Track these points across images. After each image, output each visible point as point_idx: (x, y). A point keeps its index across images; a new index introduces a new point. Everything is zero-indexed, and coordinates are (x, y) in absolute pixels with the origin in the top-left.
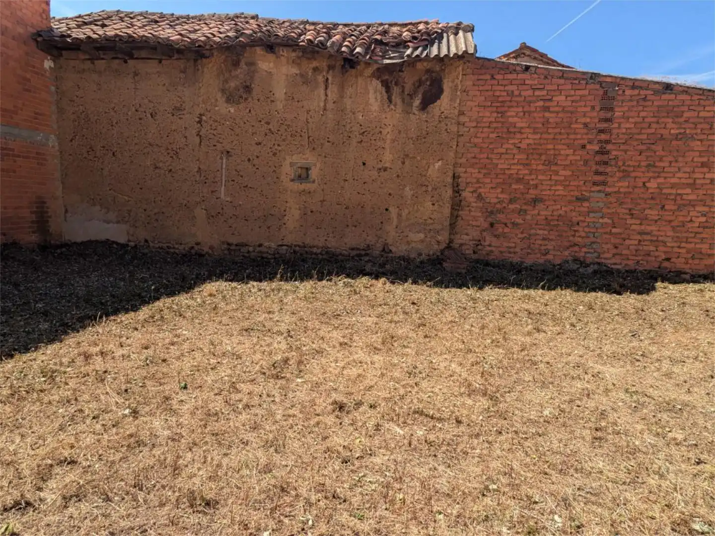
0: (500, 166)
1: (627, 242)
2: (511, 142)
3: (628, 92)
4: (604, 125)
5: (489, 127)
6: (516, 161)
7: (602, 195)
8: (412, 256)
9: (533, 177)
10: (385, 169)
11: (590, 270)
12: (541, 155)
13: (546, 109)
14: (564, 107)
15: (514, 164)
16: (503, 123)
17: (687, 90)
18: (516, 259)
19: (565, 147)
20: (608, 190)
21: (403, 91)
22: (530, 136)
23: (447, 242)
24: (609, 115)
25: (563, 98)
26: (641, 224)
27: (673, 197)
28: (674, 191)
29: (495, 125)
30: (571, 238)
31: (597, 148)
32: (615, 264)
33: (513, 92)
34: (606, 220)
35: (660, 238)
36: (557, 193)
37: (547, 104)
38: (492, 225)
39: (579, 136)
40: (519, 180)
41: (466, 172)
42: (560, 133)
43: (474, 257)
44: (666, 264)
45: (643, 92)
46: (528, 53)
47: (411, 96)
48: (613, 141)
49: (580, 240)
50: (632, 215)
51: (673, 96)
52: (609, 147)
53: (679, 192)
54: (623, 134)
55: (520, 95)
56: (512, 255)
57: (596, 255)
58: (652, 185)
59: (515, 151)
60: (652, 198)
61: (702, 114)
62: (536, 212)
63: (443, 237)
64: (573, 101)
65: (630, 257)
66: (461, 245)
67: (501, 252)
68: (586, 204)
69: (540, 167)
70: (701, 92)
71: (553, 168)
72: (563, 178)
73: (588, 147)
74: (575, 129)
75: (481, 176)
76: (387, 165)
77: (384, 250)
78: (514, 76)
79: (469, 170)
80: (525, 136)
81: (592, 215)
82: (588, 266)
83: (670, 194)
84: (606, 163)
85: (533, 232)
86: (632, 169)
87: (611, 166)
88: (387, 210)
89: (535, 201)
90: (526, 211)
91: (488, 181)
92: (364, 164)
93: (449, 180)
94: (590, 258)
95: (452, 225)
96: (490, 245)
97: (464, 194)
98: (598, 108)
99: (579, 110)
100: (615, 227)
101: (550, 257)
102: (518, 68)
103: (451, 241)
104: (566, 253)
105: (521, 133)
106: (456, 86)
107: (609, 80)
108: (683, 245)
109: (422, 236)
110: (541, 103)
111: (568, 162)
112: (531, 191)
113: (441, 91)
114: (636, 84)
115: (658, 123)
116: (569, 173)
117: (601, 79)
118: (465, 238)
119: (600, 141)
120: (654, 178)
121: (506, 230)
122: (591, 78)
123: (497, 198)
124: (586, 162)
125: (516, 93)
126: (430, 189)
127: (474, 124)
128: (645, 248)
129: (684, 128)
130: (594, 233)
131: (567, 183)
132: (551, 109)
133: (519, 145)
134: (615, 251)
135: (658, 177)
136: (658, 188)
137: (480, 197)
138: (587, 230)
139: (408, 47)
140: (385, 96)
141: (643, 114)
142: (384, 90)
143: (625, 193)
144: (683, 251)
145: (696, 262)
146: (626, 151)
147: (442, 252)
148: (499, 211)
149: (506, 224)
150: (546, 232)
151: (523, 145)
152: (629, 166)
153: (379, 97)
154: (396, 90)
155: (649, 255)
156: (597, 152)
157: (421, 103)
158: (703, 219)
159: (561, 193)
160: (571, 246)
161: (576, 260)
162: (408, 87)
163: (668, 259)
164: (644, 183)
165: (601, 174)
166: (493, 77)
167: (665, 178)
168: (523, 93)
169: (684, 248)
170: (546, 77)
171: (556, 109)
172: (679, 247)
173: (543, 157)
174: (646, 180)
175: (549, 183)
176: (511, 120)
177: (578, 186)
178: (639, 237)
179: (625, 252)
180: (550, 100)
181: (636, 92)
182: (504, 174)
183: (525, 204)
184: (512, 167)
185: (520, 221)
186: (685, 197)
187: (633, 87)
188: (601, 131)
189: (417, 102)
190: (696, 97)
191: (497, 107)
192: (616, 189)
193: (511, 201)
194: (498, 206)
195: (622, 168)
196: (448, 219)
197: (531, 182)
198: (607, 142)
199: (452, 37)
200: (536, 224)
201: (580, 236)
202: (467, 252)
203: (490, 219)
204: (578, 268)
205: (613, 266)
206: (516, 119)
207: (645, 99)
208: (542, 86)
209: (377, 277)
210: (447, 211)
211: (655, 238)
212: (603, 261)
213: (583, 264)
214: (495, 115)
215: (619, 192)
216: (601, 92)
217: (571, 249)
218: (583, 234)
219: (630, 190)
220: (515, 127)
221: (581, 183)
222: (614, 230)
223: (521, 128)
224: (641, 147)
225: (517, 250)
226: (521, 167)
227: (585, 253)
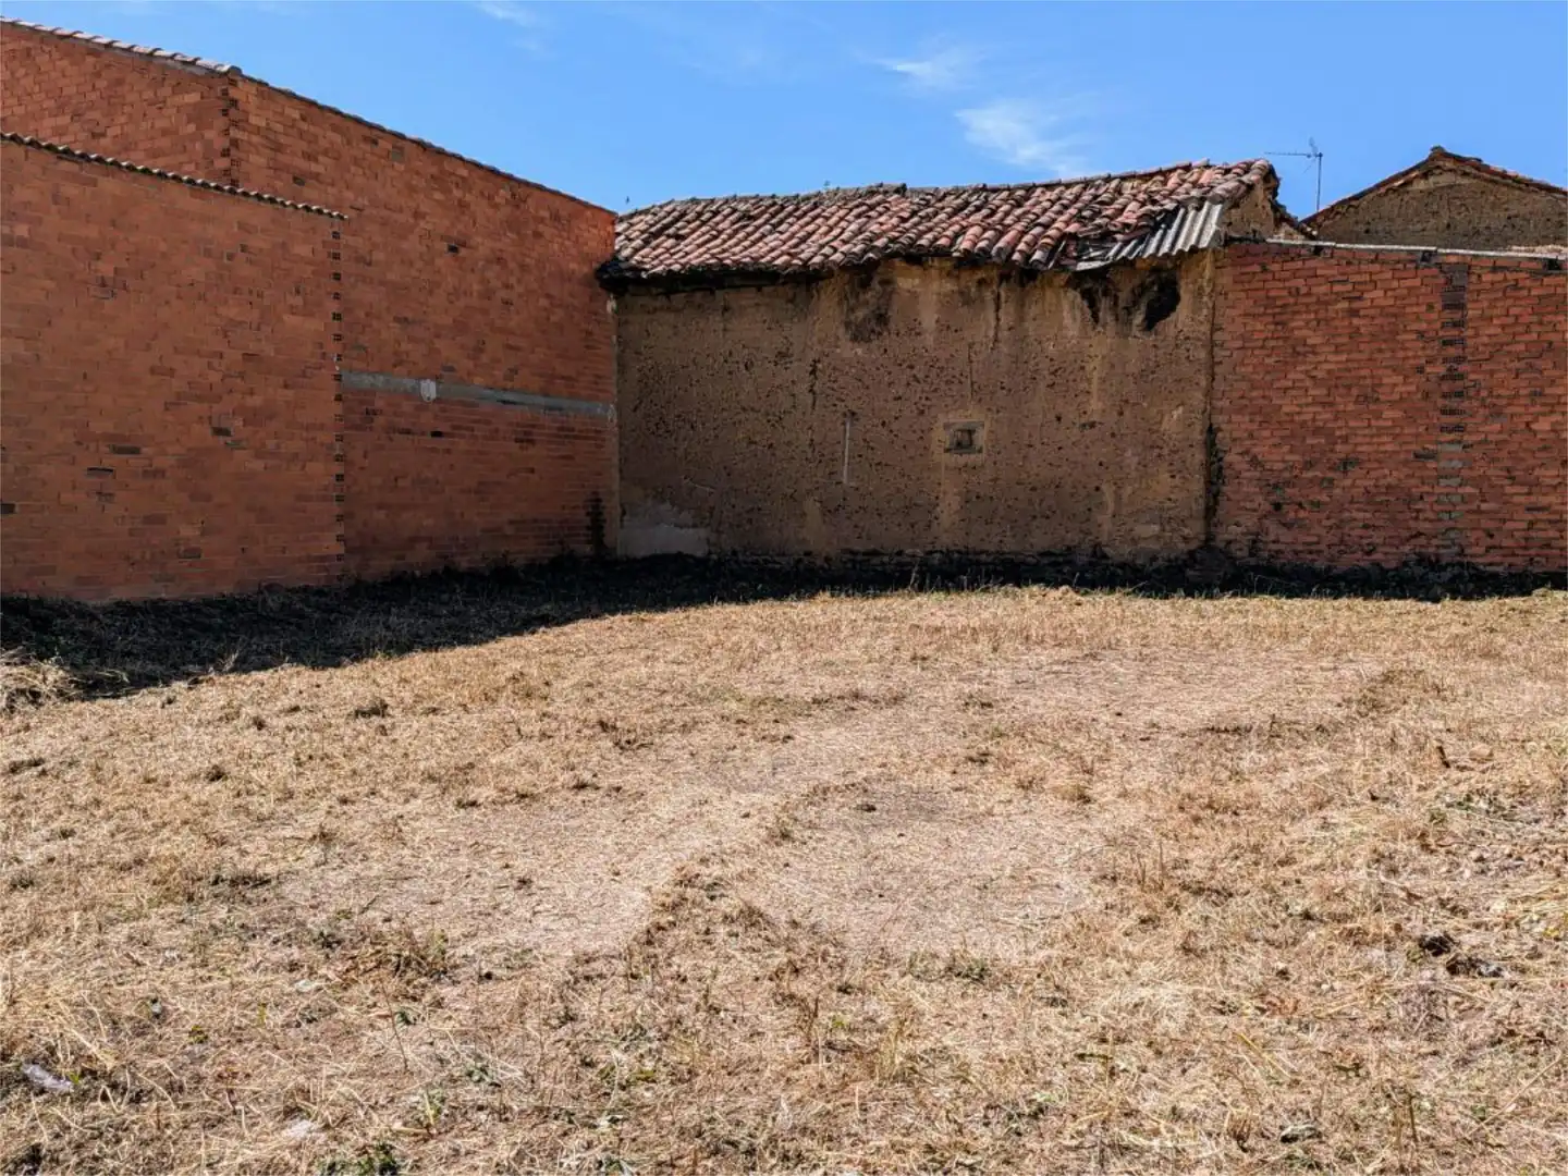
0: (1286, 409)
1: (1509, 525)
2: (1300, 368)
3: (1487, 277)
4: (1451, 333)
5: (1262, 347)
6: (1310, 400)
7: (1458, 448)
9: (1340, 423)
10: (1092, 425)
11: (1448, 575)
12: (1349, 387)
13: (1354, 313)
14: (1382, 308)
15: (1307, 405)
16: (1286, 339)
18: (1320, 564)
19: (1389, 372)
20: (1468, 438)
21: (1116, 304)
23: (1203, 537)
24: (1457, 316)
25: (1381, 293)
26: (1529, 494)
29: (1272, 343)
30: (1412, 524)
31: (1442, 370)
32: (1491, 564)
33: (1298, 289)
34: (1468, 490)
36: (1382, 448)
37: (1356, 305)
38: (1278, 506)
39: (1410, 354)
40: (1316, 432)
41: (1230, 422)
42: (1380, 351)
43: (1253, 561)
45: (1510, 276)
47: (1129, 311)
48: (1469, 358)
49: (1428, 525)
50: (1513, 478)
52: (1463, 368)
54: (1485, 345)
55: (1309, 294)
56: (1314, 556)
57: (1456, 549)
58: (1542, 426)
59: (1308, 383)
60: (1545, 449)
62: (1348, 482)
63: (1195, 529)
64: (1396, 298)
65: (1517, 551)
66: (1229, 542)
67: (1296, 553)
68: (1431, 464)
69: (1351, 407)
71: (1373, 407)
72: (1390, 423)
73: (1428, 370)
74: (1403, 342)
75: (1255, 426)
76: (1095, 418)
77: (1094, 554)
78: (1299, 264)
79: (1235, 418)
80: (1322, 358)
81: (1443, 482)
82: (1444, 568)
84: (1459, 394)
85: (1346, 514)
86: (1504, 402)
87: (1470, 398)
88: (1097, 489)
89: (1346, 464)
90: (1331, 481)
91: (1266, 433)
92: (1059, 419)
93: (1197, 435)
94: (1447, 555)
95: (1210, 511)
96: (1276, 542)
97: (1228, 458)
98: (1438, 306)
99: (1408, 310)
100: (1484, 501)
101: (1377, 556)
102: (1303, 252)
103: (1210, 538)
104: (1407, 549)
105: (1316, 354)
106: (1201, 288)
107: (1453, 260)
110: (1345, 305)
111: (1396, 397)
112: (1338, 447)
113: (1176, 299)
114: (1499, 263)
115: (1541, 323)
116: (1398, 414)
117: (1441, 260)
118: (1234, 530)
119: (1447, 360)
120: (1544, 414)
121: (1302, 514)
122: (1423, 259)
123: (1283, 461)
124: (1427, 396)
125: (1304, 290)
126: (1166, 451)
127: (1239, 344)
128: (1541, 534)
130: (1450, 513)
131: (1398, 431)
132: (1362, 313)
133: (1314, 373)
134: (1489, 541)
135: (1552, 412)
136: (1553, 431)
137: (1255, 462)
138: (1436, 507)
139: (1116, 242)
140: (1088, 312)
141: (1514, 311)
142: (1085, 303)
143: (1497, 443)
146: (1492, 373)
147: (1191, 553)
148: (1288, 483)
149: (1300, 505)
150: (1368, 515)
151: (1320, 374)
152: (1499, 396)
153: (1078, 313)
154: (1104, 304)
155: (1548, 546)
156: (1443, 378)
157: (1145, 319)
159: (1389, 448)
160: (1415, 536)
161: (1422, 559)
162: (1124, 296)
164: (1528, 424)
165: (1452, 412)
166: (1264, 270)
168: (1315, 290)
170: (1348, 263)
171: (1372, 312)
173: (1355, 392)
174: (1529, 418)
175: (1367, 432)
176: (1297, 333)
177: (1417, 435)
178: (1529, 517)
179: (1507, 542)
180: (1359, 298)
181: (1499, 276)
182: (1292, 421)
183: (1330, 469)
184: (1305, 410)
185: (1324, 498)
187: (1495, 270)
188: (1447, 343)
189: (1138, 319)
191: (1274, 315)
192: (1481, 437)
193: (1309, 465)
194: (1286, 475)
195: (1489, 401)
196: (1201, 501)
197: (1338, 433)
198: (1460, 359)
199: (1192, 213)
200: (1352, 502)
201: (1426, 519)
202: (1239, 554)
203: (1273, 498)
204: (1426, 574)
205: (1489, 569)
206: (1305, 332)
207: (1516, 287)
208: (1344, 278)
210: (1197, 486)
211: (1557, 517)
212: (1474, 560)
213: (1435, 565)
214: (1272, 327)
215: (1485, 442)
216: (1442, 280)
217: (1413, 541)
218: (1431, 515)
219: (1504, 436)
220: (1305, 345)
221: (1421, 429)
222: (1484, 506)
223: (1314, 346)
224: (1517, 364)
225: (1322, 547)
226: (1319, 409)
227: (1438, 547)
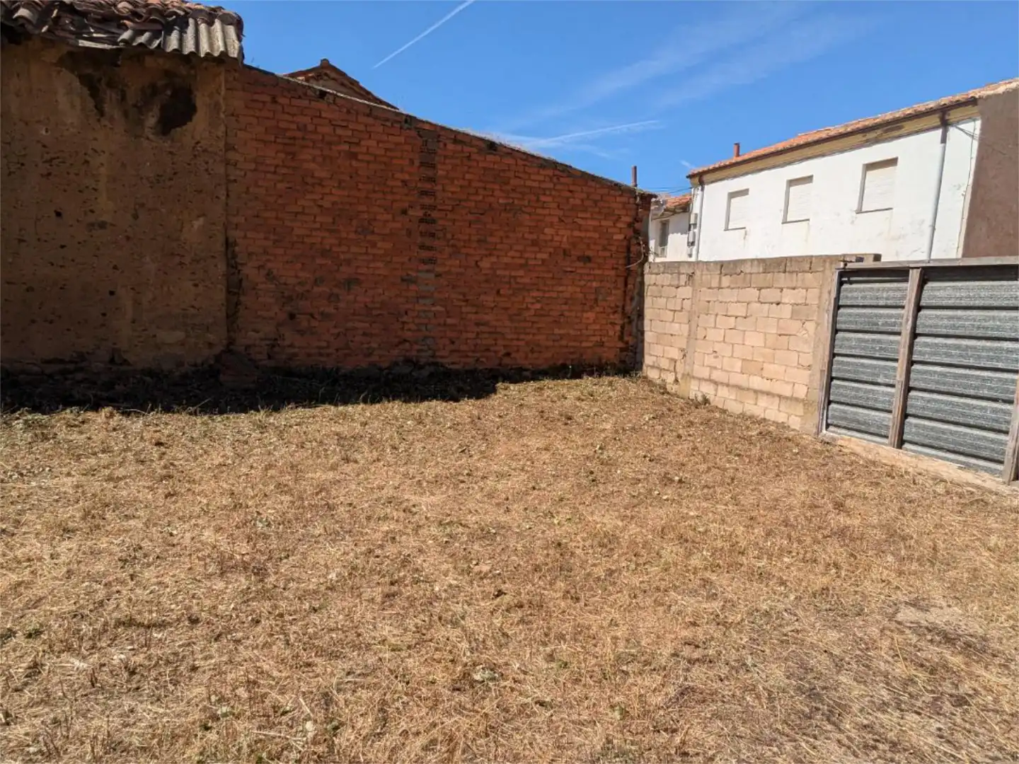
0: (297, 231)
1: (465, 335)
2: (309, 196)
3: (450, 146)
4: (428, 186)
5: (275, 173)
6: (318, 225)
7: (432, 276)
8: (166, 367)
9: (344, 248)
10: (102, 225)
11: (425, 372)
12: (351, 218)
13: (354, 156)
14: (376, 156)
15: (316, 229)
17: (513, 153)
18: (330, 364)
19: (382, 210)
20: (439, 269)
21: (123, 98)
22: (334, 191)
23: (225, 342)
24: (430, 173)
25: (373, 143)
26: (476, 313)
27: (506, 280)
28: (507, 273)
29: (284, 171)
30: (400, 333)
31: (420, 213)
32: (453, 363)
33: (305, 125)
34: (439, 308)
35: (499, 330)
36: (377, 272)
38: (292, 316)
39: (398, 197)
40: (324, 253)
41: (245, 237)
42: (375, 191)
43: (272, 363)
44: (506, 361)
45: (466, 149)
46: (333, 75)
47: (141, 109)
48: (439, 207)
49: (409, 333)
50: (467, 301)
51: (498, 158)
52: (435, 214)
53: (513, 274)
54: (449, 199)
55: (315, 132)
56: (323, 359)
57: (430, 353)
58: (485, 264)
59: (316, 210)
60: (487, 281)
61: (528, 183)
62: (351, 297)
63: (217, 337)
64: (386, 150)
65: (470, 354)
66: (248, 347)
67: (309, 355)
68: (413, 287)
69: (352, 236)
70: (524, 157)
71: (369, 237)
72: (382, 252)
73: (411, 212)
74: (392, 187)
75: (270, 243)
76: (105, 218)
77: (112, 361)
78: (305, 103)
79: (249, 235)
80: (327, 190)
81: (421, 301)
82: (421, 367)
83: (504, 276)
84: (433, 235)
85: (350, 325)
86: (462, 244)
87: (439, 239)
88: (112, 293)
89: (350, 283)
90: (337, 296)
91: (281, 251)
92: (58, 214)
93: (219, 246)
94: (424, 358)
95: (231, 317)
96: (291, 346)
97: (246, 270)
98: (417, 163)
99: (395, 161)
100: (449, 317)
101: (375, 358)
102: (309, 92)
103: (231, 342)
104: (396, 352)
105: (323, 186)
106: (217, 104)
107: (427, 127)
108: (522, 336)
109: (180, 335)
110: (346, 147)
111: (387, 231)
112: (343, 269)
113: (192, 109)
114: (459, 137)
115: (485, 189)
116: (388, 245)
117: (419, 125)
118: (254, 336)
119: (423, 207)
120: (486, 256)
121: (314, 323)
122: (406, 121)
123: (297, 277)
124: (409, 233)
125: (310, 128)
126: (187, 260)
127: (253, 166)
128: (484, 342)
129: (513, 198)
130: (426, 325)
131: (388, 259)
132: (360, 157)
133: (320, 203)
134: (453, 347)
135: (490, 255)
136: (491, 268)
137: (270, 276)
138: (417, 321)
139: (126, 28)
140: (91, 103)
141: (467, 176)
142: (86, 92)
143: (458, 274)
144: (522, 343)
145: (535, 355)
146: (454, 221)
147: (218, 358)
148: (302, 296)
149: (312, 315)
150: (367, 325)
151: (326, 204)
152: (459, 240)
153: (77, 102)
154: (110, 96)
155: (488, 350)
156: (421, 221)
157: (159, 122)
158: (538, 306)
159: (381, 272)
160: (400, 343)
161: (408, 361)
162: (133, 95)
163: (508, 354)
164: (477, 262)
165: (430, 248)
166: (274, 101)
167: (498, 257)
168: (320, 129)
169: (523, 340)
170: (348, 112)
171: (367, 158)
172: (518, 339)
173: (355, 222)
174: (478, 258)
175: (365, 257)
176: (306, 165)
177: (403, 264)
178: (476, 329)
179: (463, 348)
180: (358, 144)
181: (459, 147)
182: (303, 243)
183: (336, 286)
184: (314, 233)
185: (331, 310)
186: (519, 280)
187: (456, 141)
188: (424, 193)
189: (151, 120)
190: (520, 162)
191: (285, 144)
192: (447, 269)
193: (316, 282)
194: (299, 289)
195: (451, 242)
196: (224, 308)
197: (342, 257)
198: (433, 208)
199: (203, 27)
200: (354, 314)
201: (409, 330)
202: (258, 357)
203: (288, 308)
204: (412, 371)
205: (452, 367)
206: (312, 166)
207: (469, 157)
208: (345, 124)
209: (96, 408)
210: (220, 295)
211: (493, 330)
212: (440, 360)
213: (416, 365)
214: (282, 155)
215: (448, 273)
216: (419, 141)
217: (401, 347)
218: (413, 327)
219: (462, 270)
220: (313, 177)
221: (406, 259)
222: (449, 321)
223: (321, 179)
224: (470, 217)
225: (332, 350)
226: (327, 234)
227: (418, 351)
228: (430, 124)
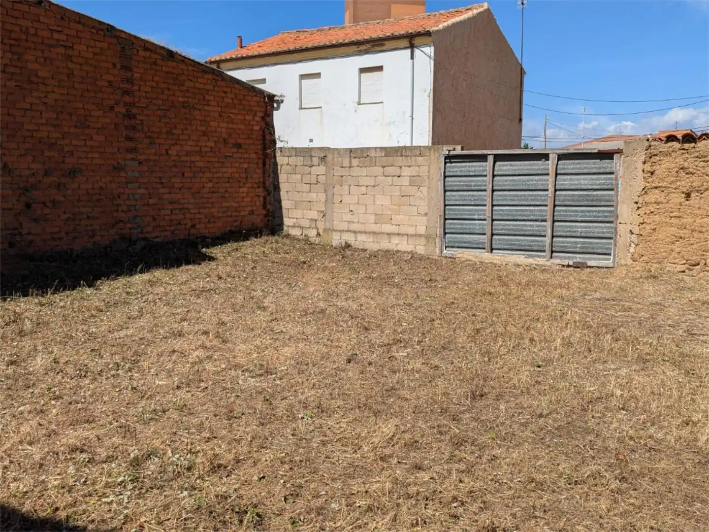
0: (27, 127)
1: (163, 213)
2: (35, 94)
3: (141, 53)
4: (127, 86)
6: (44, 121)
7: (136, 163)
9: (67, 141)
11: (139, 246)
13: (69, 58)
14: (86, 59)
15: (43, 124)
17: (185, 60)
19: (95, 107)
20: (140, 158)
22: (56, 89)
24: (128, 75)
25: (84, 48)
26: (169, 193)
27: (188, 164)
28: (188, 158)
29: (12, 70)
30: (115, 214)
31: (124, 110)
33: (27, 29)
34: (143, 191)
35: (186, 206)
36: (94, 162)
38: (28, 206)
39: (106, 96)
40: (52, 146)
42: (88, 90)
44: (193, 231)
45: (153, 56)
48: (137, 105)
49: (123, 215)
50: (162, 183)
51: (175, 64)
52: (134, 111)
53: (193, 159)
54: (144, 97)
55: (36, 35)
57: (139, 230)
58: (173, 152)
59: (42, 107)
60: (175, 166)
61: (197, 85)
62: (75, 186)
64: (94, 54)
65: (168, 228)
67: (44, 241)
68: (123, 174)
69: (72, 130)
70: (193, 64)
71: (87, 131)
72: (97, 144)
73: (116, 109)
74: (101, 87)
80: (50, 89)
81: (130, 186)
82: (135, 243)
83: (186, 161)
84: (134, 128)
85: (76, 210)
86: (155, 135)
87: (139, 131)
89: (73, 173)
90: (65, 184)
94: (135, 234)
96: (29, 234)
98: (118, 66)
99: (102, 64)
100: (150, 198)
101: (97, 238)
104: (113, 232)
105: (46, 85)
107: (123, 35)
108: (202, 211)
110: (62, 50)
111: (100, 126)
112: (67, 160)
114: (147, 45)
115: (168, 89)
116: (101, 138)
117: (117, 34)
119: (126, 104)
120: (173, 145)
121: (47, 211)
122: (107, 30)
123: (29, 169)
124: (116, 125)
125: (32, 31)
128: (177, 217)
129: (188, 97)
130: (135, 206)
131: (102, 150)
132: (74, 59)
133: (45, 100)
134: (155, 223)
135: (176, 144)
136: (177, 155)
137: (6, 169)
138: (127, 203)
141: (155, 78)
143: (155, 161)
144: (202, 216)
145: (212, 225)
148: (35, 187)
149: (44, 204)
150: (90, 209)
151: (50, 101)
152: (153, 132)
155: (180, 224)
156: (125, 116)
158: (210, 185)
159: (97, 161)
160: (117, 223)
161: (123, 238)
163: (193, 226)
164: (167, 150)
165: (131, 139)
167: (181, 145)
168: (40, 33)
169: (202, 213)
170: (62, 18)
171: (81, 60)
172: (199, 213)
173: (74, 118)
174: (167, 147)
175: (84, 149)
176: (31, 66)
177: (114, 154)
178: (171, 207)
179: (162, 223)
180: (72, 48)
181: (147, 54)
182: (33, 137)
183: (63, 176)
184: (42, 128)
185: (60, 198)
186: (196, 164)
187: (146, 49)
188: (125, 92)
190: (190, 68)
191: (11, 45)
192: (146, 157)
193: (46, 173)
194: (32, 180)
195: (148, 134)
197: (66, 149)
198: (132, 105)
200: (79, 201)
201: (122, 211)
203: (24, 199)
204: (128, 247)
205: (157, 240)
206: (36, 66)
207: (155, 63)
208: (60, 29)
211: (181, 206)
212: (148, 236)
213: (130, 241)
214: (9, 55)
215: (148, 160)
216: (119, 48)
217: (117, 226)
218: (125, 208)
219: (157, 158)
220: (37, 76)
221: (116, 150)
222: (151, 201)
223: (44, 78)
224: (159, 113)
225: (63, 235)
226: (52, 129)
227: (130, 228)
228: (126, 33)
